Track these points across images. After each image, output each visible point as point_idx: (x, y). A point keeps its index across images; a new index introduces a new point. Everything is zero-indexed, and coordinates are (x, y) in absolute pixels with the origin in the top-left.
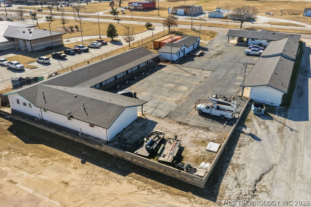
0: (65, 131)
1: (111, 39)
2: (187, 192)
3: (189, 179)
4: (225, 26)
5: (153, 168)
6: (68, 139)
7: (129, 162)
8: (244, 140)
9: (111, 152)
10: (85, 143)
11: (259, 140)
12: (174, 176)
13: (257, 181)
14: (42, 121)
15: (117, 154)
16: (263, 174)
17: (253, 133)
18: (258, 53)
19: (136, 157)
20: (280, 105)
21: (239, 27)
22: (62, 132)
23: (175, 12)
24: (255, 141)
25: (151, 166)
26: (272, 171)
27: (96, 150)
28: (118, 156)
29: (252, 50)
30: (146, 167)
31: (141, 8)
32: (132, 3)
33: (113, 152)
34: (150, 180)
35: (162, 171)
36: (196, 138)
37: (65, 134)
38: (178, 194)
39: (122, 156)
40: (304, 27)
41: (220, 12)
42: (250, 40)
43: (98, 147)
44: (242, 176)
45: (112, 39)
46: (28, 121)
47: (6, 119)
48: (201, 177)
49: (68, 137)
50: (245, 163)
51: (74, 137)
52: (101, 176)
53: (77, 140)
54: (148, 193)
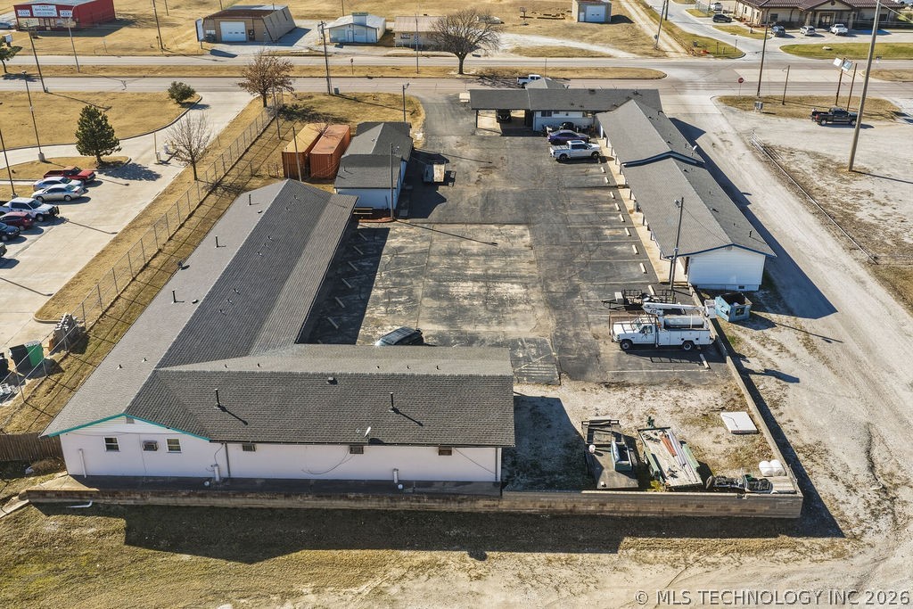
0: (352, 491)
1: (94, 158)
2: (776, 536)
3: (764, 508)
4: (411, 71)
5: (666, 509)
6: (369, 510)
7: (592, 517)
8: (770, 389)
9: (531, 506)
10: (436, 505)
11: (796, 380)
12: (725, 513)
13: (871, 468)
14: (234, 485)
15: (553, 504)
16: (868, 451)
17: (769, 367)
18: (587, 153)
19: (612, 499)
20: (761, 287)
21: (453, 73)
22: (347, 498)
23: (213, 32)
24: (790, 385)
25: (659, 509)
26: (876, 441)
27: (479, 513)
28: (556, 511)
29: (574, 147)
30: (644, 515)
31: (71, 24)
32: (28, 7)
33: (538, 505)
34: (677, 540)
35: (690, 510)
36: (680, 412)
37: (357, 499)
38: (766, 549)
39: (570, 506)
40: (610, 57)
41: (364, 25)
42: (538, 115)
43: (486, 506)
44: (837, 467)
45: (99, 156)
46: (188, 496)
47: (84, 513)
48: (789, 493)
49: (372, 504)
50: (819, 439)
51: (392, 499)
53: (403, 505)
54: (705, 570)
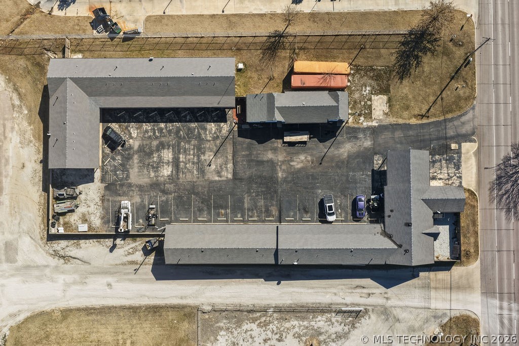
8: (106, 243)
13: (71, 257)
16: (78, 259)
17: (119, 246)
26: (83, 263)
36: (89, 214)
44: (71, 249)
50: (83, 248)
52: (37, 180)
